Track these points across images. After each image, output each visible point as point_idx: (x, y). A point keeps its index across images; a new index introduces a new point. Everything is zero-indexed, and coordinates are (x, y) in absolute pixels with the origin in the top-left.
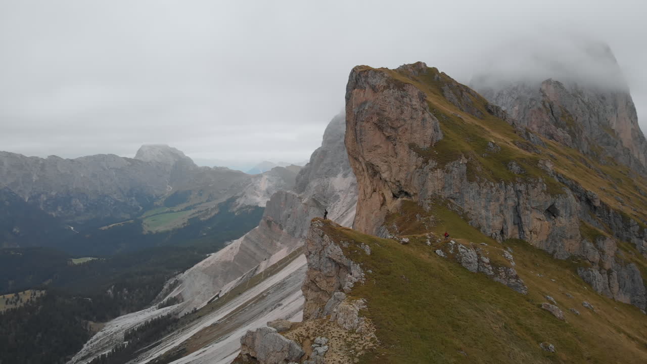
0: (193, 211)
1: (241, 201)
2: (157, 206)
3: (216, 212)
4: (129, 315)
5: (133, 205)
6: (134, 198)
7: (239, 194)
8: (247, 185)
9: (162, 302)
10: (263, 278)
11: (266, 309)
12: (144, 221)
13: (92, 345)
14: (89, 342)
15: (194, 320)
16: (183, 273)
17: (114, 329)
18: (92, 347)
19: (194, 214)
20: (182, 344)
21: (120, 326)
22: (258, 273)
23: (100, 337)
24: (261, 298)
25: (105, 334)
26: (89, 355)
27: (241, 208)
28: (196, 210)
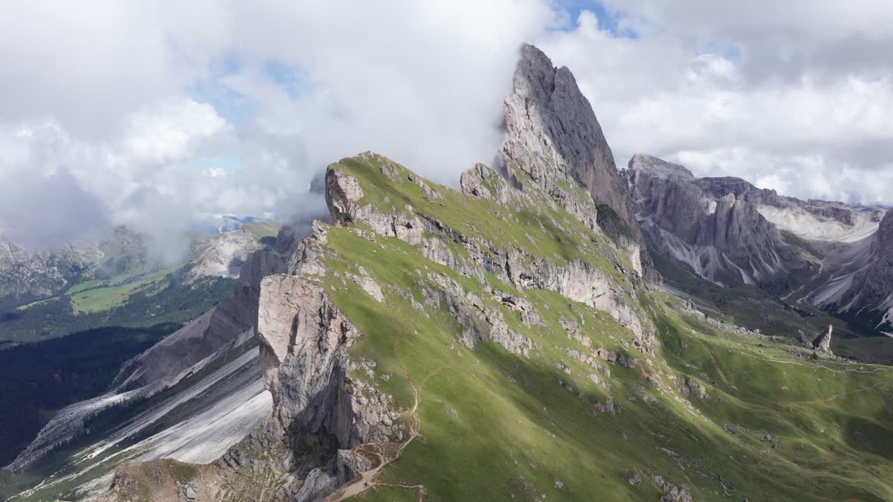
0: (134, 285)
1: (198, 271)
2: (86, 279)
3: (167, 285)
4: (81, 403)
5: (55, 278)
6: (55, 268)
7: (195, 262)
8: (205, 248)
9: (121, 387)
10: (243, 351)
11: (250, 379)
12: (73, 298)
13: (47, 433)
14: (42, 430)
15: (167, 397)
16: (142, 353)
17: (69, 417)
18: (48, 436)
19: (135, 289)
20: (157, 421)
21: (75, 414)
22: (235, 346)
23: (54, 426)
24: (243, 370)
25: (59, 423)
26: (47, 444)
27: (200, 280)
28: (139, 283)
